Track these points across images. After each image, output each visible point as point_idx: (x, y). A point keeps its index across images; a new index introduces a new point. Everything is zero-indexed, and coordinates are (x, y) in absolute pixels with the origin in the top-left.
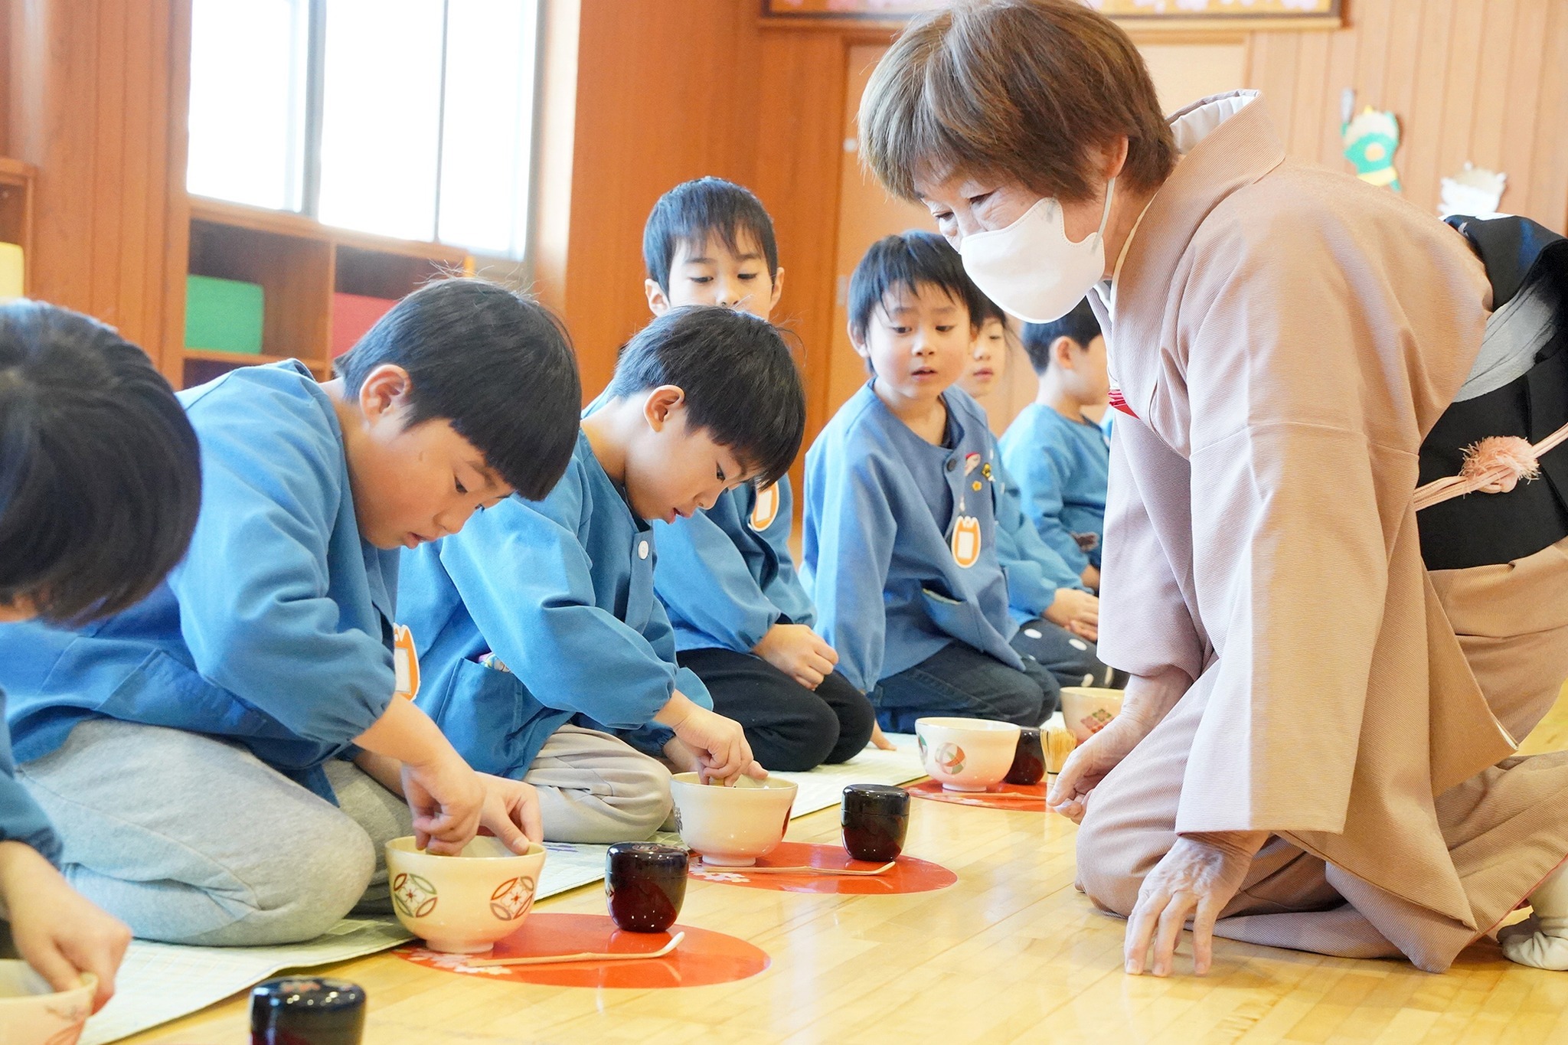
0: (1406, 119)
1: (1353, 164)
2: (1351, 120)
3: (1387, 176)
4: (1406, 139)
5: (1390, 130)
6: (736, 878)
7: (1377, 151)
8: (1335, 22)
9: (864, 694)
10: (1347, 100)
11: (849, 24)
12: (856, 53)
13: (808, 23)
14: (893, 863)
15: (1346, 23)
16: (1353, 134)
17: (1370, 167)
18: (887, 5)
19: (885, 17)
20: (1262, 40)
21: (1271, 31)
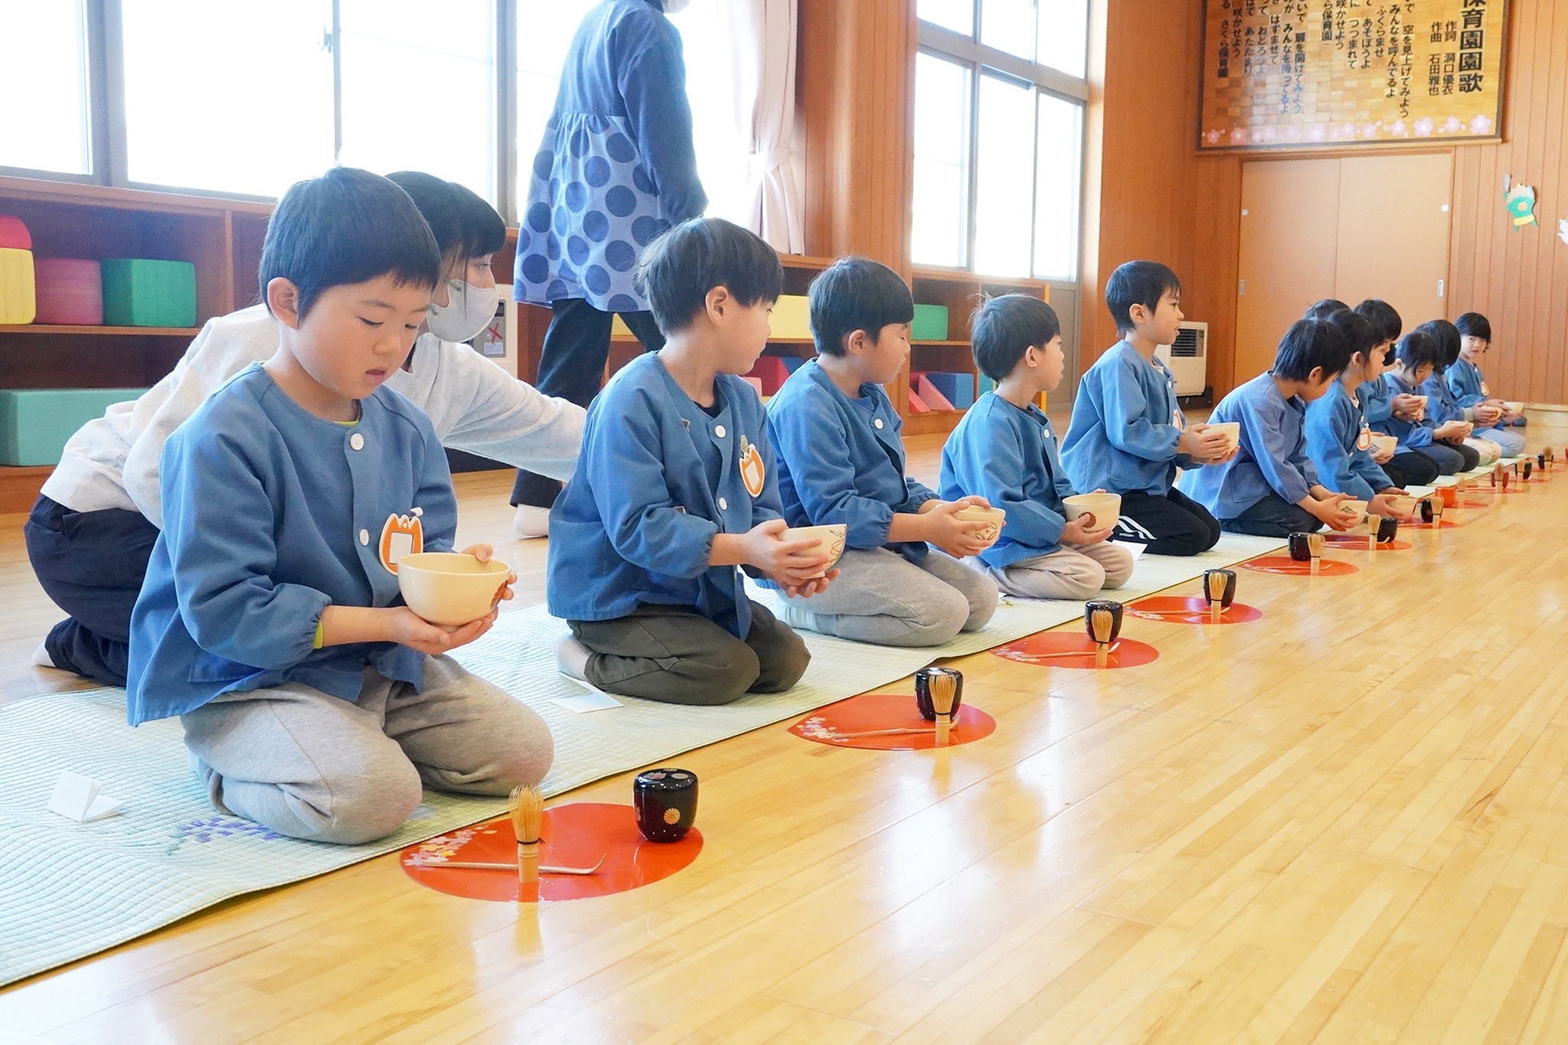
0: (1539, 190)
1: (1512, 213)
2: (1509, 191)
3: (1531, 218)
4: (1539, 200)
5: (1531, 195)
6: (1158, 617)
7: (1524, 206)
8: (1500, 140)
9: (1217, 519)
10: (1507, 180)
11: (1241, 151)
12: (1246, 166)
13: (1221, 152)
14: (1228, 608)
15: (1504, 140)
16: (1511, 197)
17: (1521, 215)
18: (1261, 141)
19: (1261, 147)
20: (1461, 151)
21: (1465, 146)
